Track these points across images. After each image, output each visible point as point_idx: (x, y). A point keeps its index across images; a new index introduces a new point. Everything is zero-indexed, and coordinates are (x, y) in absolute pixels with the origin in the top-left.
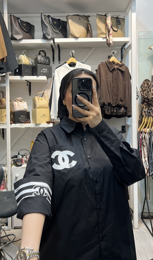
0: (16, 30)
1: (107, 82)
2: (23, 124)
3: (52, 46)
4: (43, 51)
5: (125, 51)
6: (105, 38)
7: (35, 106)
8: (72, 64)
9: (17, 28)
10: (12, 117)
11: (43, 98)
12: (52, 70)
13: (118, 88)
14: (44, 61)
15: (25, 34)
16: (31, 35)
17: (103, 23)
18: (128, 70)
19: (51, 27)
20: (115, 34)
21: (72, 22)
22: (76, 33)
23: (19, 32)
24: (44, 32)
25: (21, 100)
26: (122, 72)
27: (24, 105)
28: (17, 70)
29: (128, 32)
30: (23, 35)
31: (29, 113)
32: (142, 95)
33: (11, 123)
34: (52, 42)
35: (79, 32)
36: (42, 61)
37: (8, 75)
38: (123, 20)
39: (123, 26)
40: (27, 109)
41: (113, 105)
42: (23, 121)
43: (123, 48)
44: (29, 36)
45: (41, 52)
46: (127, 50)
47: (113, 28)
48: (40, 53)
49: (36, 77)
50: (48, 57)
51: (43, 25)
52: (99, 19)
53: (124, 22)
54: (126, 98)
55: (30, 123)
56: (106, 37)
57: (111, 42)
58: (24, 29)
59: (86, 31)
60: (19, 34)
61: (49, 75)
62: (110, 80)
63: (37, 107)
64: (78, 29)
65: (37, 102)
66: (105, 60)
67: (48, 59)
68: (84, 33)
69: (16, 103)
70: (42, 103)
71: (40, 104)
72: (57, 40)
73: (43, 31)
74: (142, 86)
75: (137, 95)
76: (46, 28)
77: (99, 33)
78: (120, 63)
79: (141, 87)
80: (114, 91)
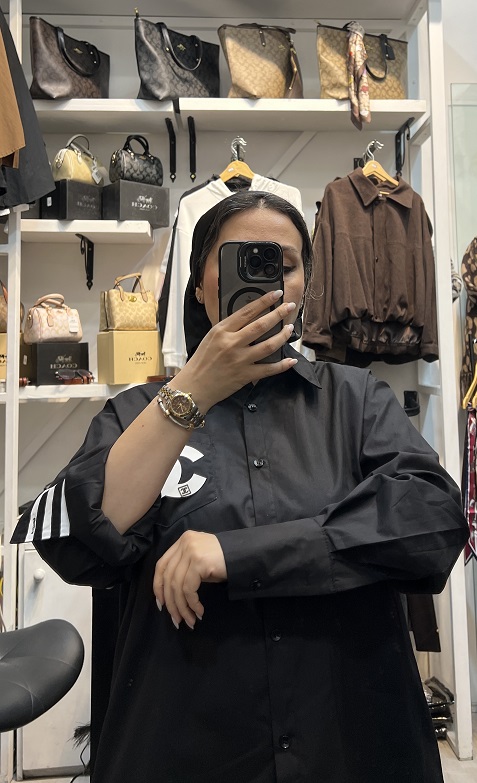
0: (49, 67)
1: (354, 241)
2: (63, 386)
3: (168, 122)
4: (137, 138)
5: (410, 145)
6: (344, 99)
7: (108, 323)
8: (238, 181)
9: (51, 59)
10: (25, 363)
11: (137, 295)
12: (168, 201)
13: (391, 261)
14: (141, 172)
15: (79, 81)
16: (98, 85)
17: (338, 51)
18: (422, 204)
19: (169, 61)
20: (377, 87)
21: (237, 46)
22: (252, 82)
23: (58, 75)
24: (146, 77)
25: (59, 303)
26: (404, 211)
27: (70, 319)
28: (49, 199)
29: (416, 83)
30: (74, 84)
31: (85, 346)
32: (468, 286)
33: (22, 384)
34: (170, 108)
35: (261, 79)
36: (135, 171)
37: (19, 215)
38: (400, 47)
39: (403, 63)
40: (80, 334)
41: (378, 320)
42: (66, 377)
43: (403, 135)
44: (94, 86)
45: (133, 143)
46: (415, 142)
47: (372, 70)
48: (127, 143)
49: (114, 222)
50: (155, 158)
51: (140, 53)
52: (325, 40)
53: (404, 51)
54: (418, 294)
55: (88, 381)
56: (349, 99)
57: (365, 113)
58: (77, 66)
59: (281, 78)
60: (58, 79)
61: (159, 217)
62: (363, 235)
63: (117, 325)
64: (258, 69)
65: (117, 310)
66: (346, 171)
67: (154, 166)
68: (275, 81)
69: (41, 314)
70: (134, 313)
71: (128, 314)
72: (188, 104)
73: (142, 73)
74: (467, 257)
75: (454, 288)
76: (150, 62)
77: (326, 83)
78: (396, 183)
79: (465, 260)
80: (380, 272)
